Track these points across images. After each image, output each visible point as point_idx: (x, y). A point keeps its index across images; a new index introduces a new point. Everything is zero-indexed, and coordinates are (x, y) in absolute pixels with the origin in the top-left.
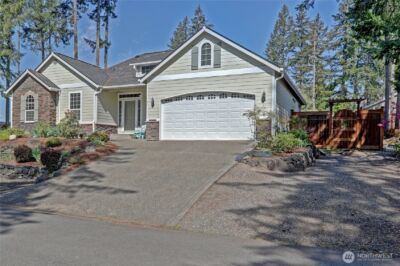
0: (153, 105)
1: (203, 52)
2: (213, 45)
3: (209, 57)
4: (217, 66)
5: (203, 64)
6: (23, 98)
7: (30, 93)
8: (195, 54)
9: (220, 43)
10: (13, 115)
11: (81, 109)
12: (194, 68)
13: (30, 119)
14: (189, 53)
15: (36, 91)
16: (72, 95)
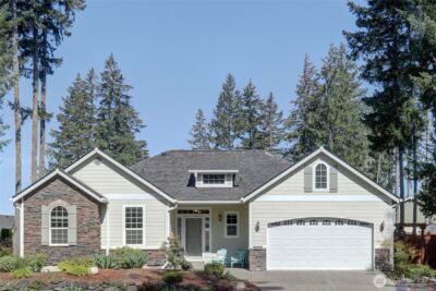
0: (257, 229)
1: (318, 173)
2: (328, 167)
3: (324, 179)
4: (334, 190)
5: (318, 186)
6: (47, 210)
7: (59, 202)
8: (308, 174)
9: (336, 166)
10: (26, 234)
11: (144, 229)
12: (308, 190)
13: (60, 242)
14: (302, 172)
15: (70, 201)
16: (128, 210)
